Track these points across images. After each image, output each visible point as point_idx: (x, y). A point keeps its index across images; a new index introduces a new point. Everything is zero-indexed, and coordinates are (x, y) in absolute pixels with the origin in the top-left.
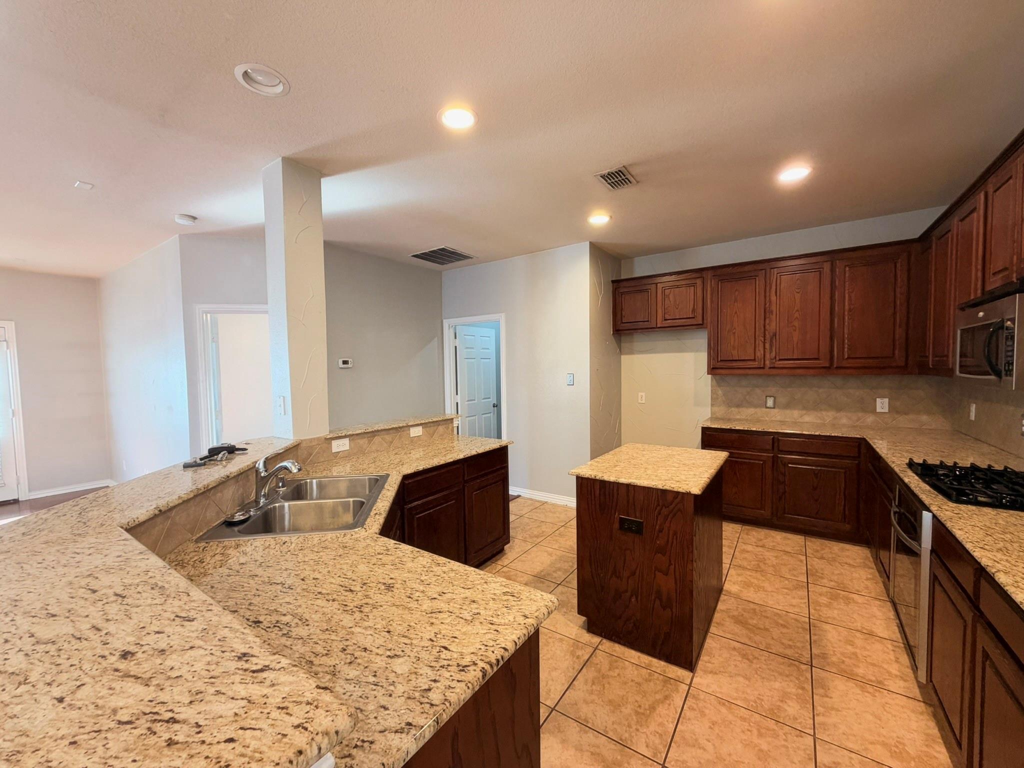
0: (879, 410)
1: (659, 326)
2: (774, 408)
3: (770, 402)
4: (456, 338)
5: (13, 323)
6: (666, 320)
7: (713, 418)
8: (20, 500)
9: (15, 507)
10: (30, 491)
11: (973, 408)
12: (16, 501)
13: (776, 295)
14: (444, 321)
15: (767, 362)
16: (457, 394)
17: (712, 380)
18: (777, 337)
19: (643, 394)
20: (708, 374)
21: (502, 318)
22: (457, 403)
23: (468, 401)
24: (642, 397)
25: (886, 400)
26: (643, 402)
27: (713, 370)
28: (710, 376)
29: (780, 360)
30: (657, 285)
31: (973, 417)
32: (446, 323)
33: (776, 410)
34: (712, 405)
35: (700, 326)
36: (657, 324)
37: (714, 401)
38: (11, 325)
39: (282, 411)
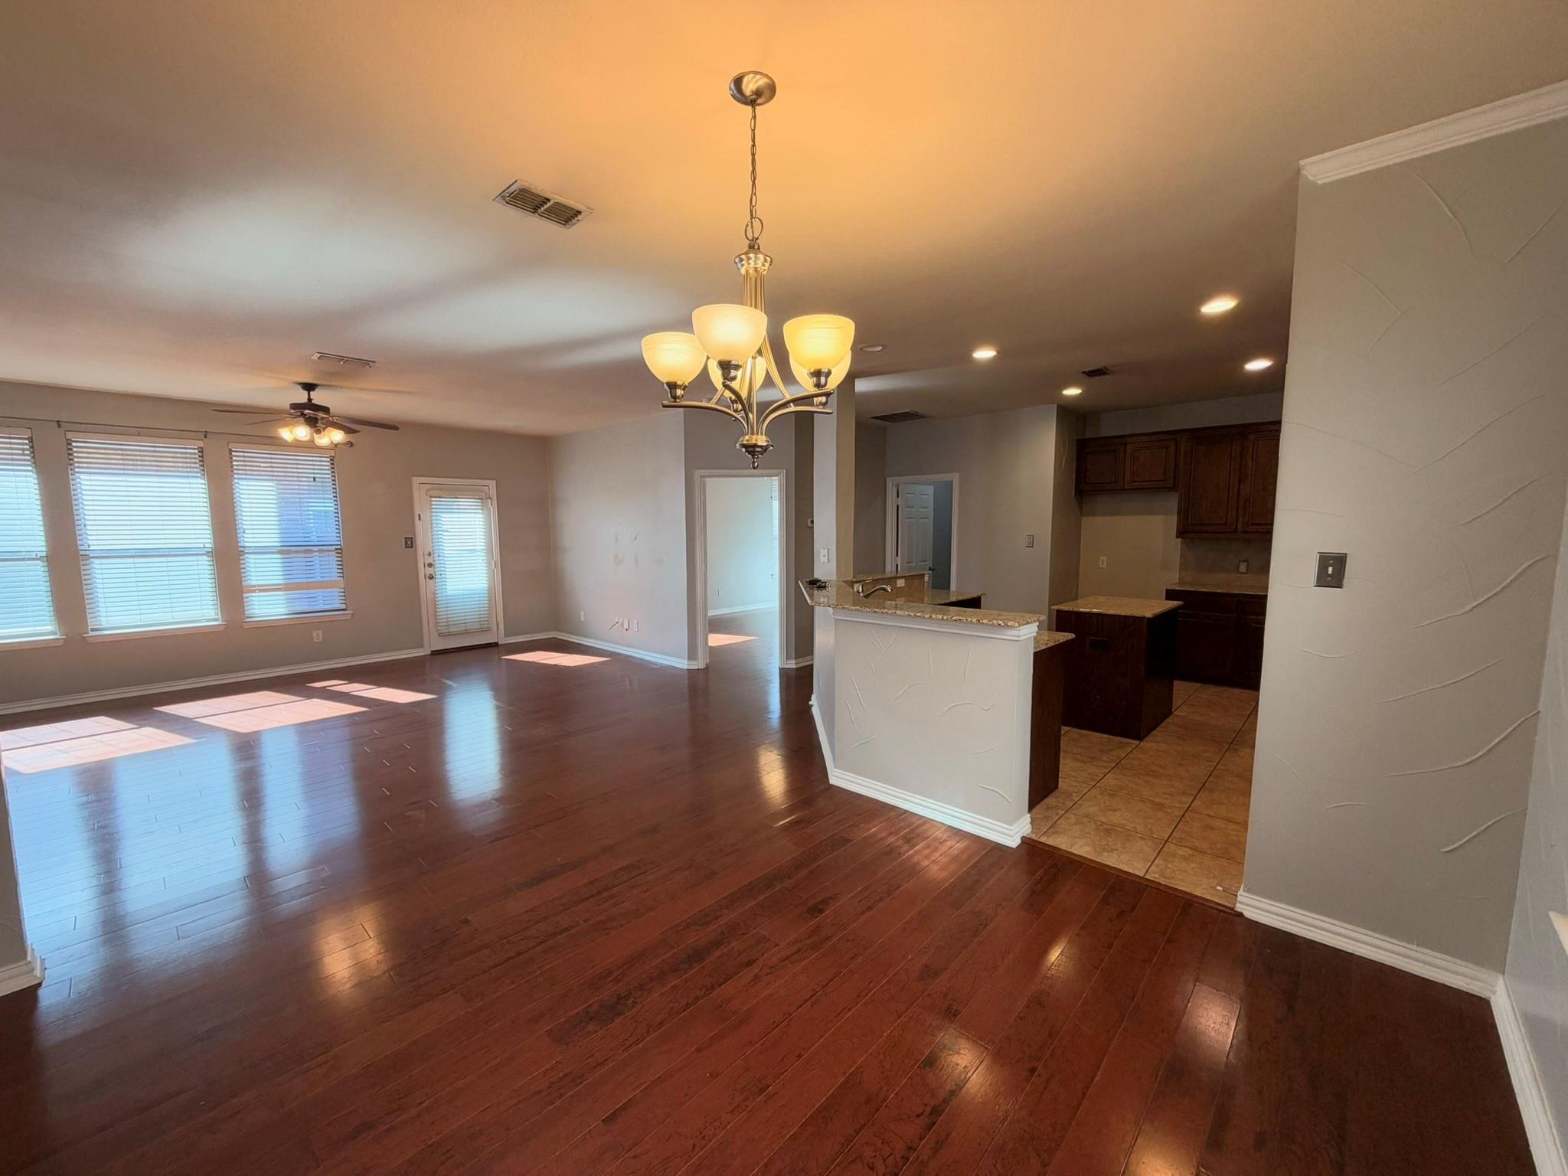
1: (1126, 488)
2: (1246, 573)
3: (1243, 568)
4: (898, 496)
5: (495, 482)
6: (1133, 482)
7: (1182, 582)
8: (500, 643)
9: (495, 649)
10: (506, 636)
12: (496, 644)
13: (1252, 459)
14: (888, 480)
15: (1239, 527)
16: (897, 555)
17: (1182, 543)
18: (1251, 501)
19: (1105, 558)
20: (1177, 537)
21: (955, 478)
22: (897, 565)
23: (908, 563)
24: (1103, 562)
26: (1105, 566)
27: (1182, 533)
28: (1179, 540)
29: (1253, 524)
30: (1126, 447)
32: (889, 481)
33: (1249, 575)
34: (1181, 570)
35: (1173, 488)
36: (1124, 486)
37: (1184, 566)
38: (492, 484)
39: (826, 560)
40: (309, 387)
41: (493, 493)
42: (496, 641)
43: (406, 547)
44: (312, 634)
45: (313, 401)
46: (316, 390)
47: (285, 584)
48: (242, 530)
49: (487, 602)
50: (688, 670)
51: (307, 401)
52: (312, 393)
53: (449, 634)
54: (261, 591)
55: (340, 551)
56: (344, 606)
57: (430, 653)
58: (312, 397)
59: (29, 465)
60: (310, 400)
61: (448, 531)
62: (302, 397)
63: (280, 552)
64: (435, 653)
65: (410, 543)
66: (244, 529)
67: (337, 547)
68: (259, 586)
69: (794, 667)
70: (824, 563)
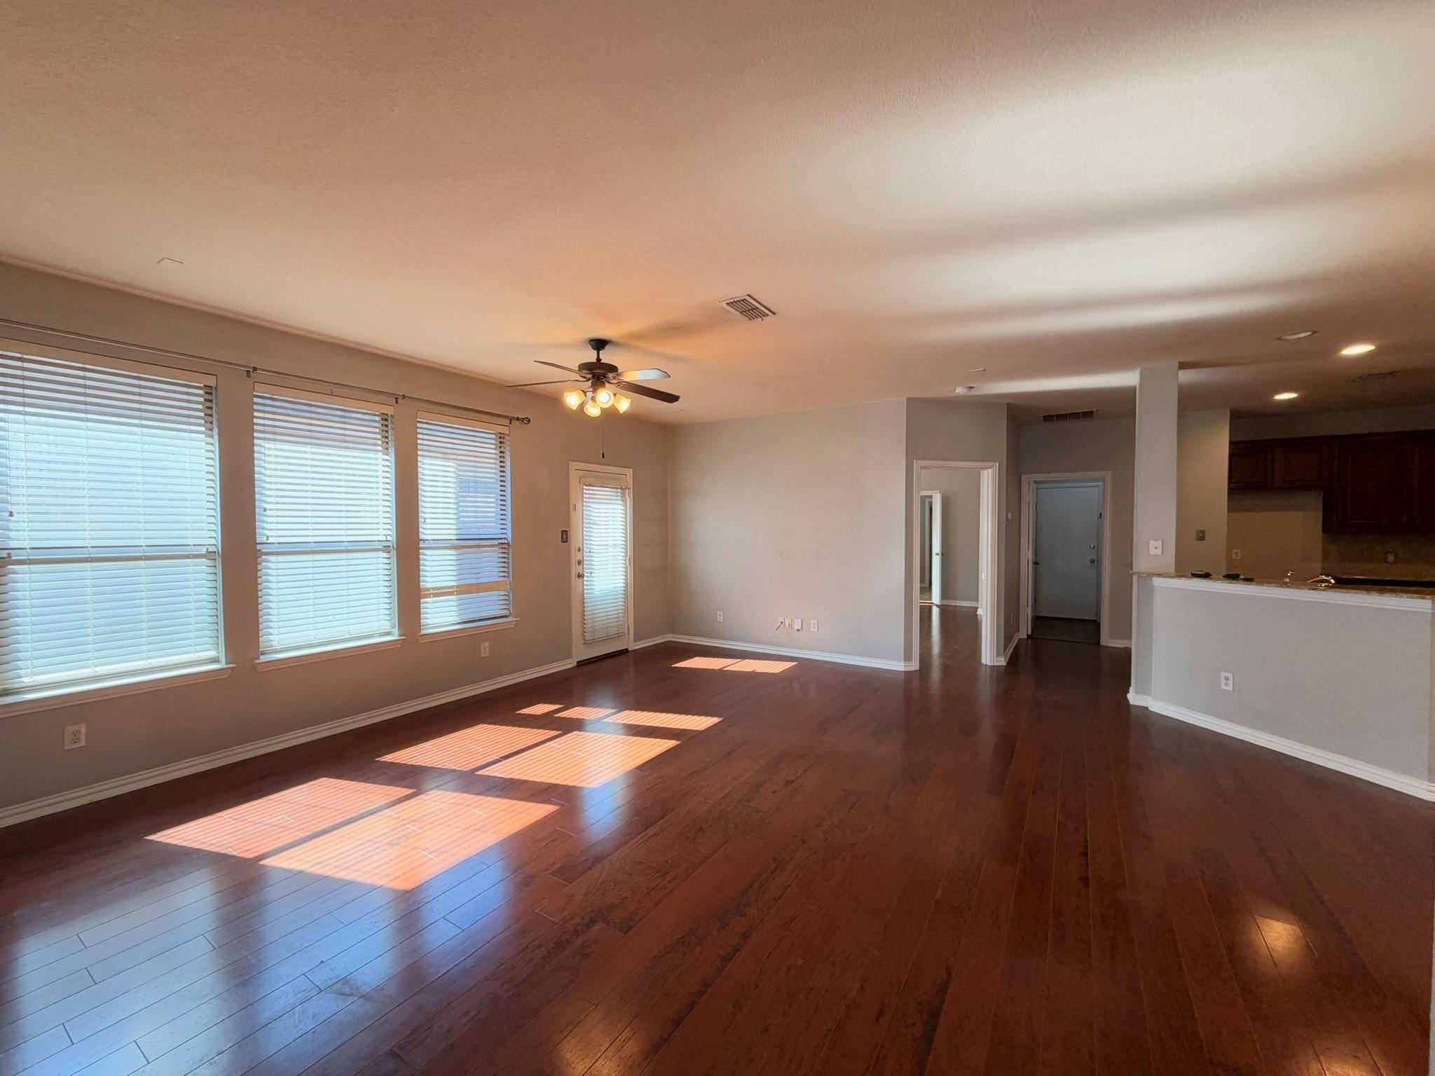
3: (1391, 558)
5: (632, 470)
8: (630, 649)
9: (626, 656)
10: (635, 640)
12: (627, 651)
32: (1025, 478)
37: (1325, 557)
38: (629, 472)
39: (1159, 552)
40: (599, 344)
41: (630, 481)
42: (626, 647)
43: (562, 542)
44: (480, 646)
45: (602, 362)
46: (606, 347)
47: (458, 587)
48: (423, 520)
49: (623, 604)
50: (905, 672)
51: (595, 361)
52: (601, 352)
53: (595, 642)
54: (436, 595)
55: (506, 546)
56: (506, 612)
57: (576, 664)
58: (601, 357)
59: (200, 425)
60: (599, 359)
61: (597, 524)
62: (591, 356)
63: (456, 547)
64: (581, 664)
65: (565, 536)
66: (425, 519)
67: (503, 541)
68: (434, 589)
69: (1004, 664)
70: (1156, 555)
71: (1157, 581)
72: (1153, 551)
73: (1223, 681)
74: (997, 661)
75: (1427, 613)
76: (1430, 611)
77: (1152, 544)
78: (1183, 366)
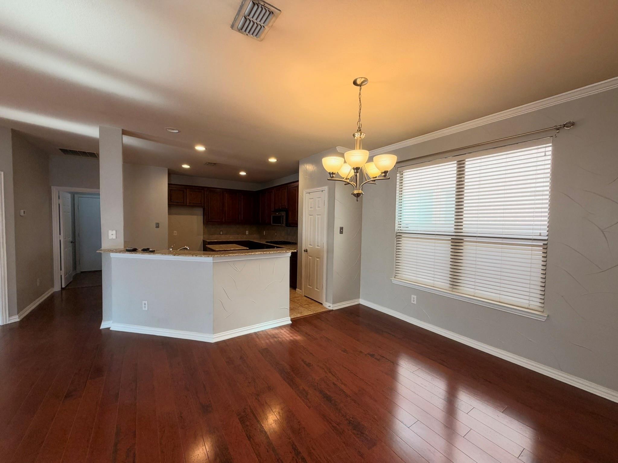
0: (246, 234)
3: (221, 233)
4: (59, 198)
6: (189, 203)
11: (264, 232)
14: (52, 187)
16: (60, 234)
17: (203, 226)
19: (177, 231)
22: (60, 240)
24: (175, 233)
25: (248, 231)
26: (176, 235)
30: (186, 190)
31: (264, 234)
32: (54, 189)
33: (223, 235)
34: (203, 235)
35: (201, 206)
36: (186, 204)
37: (204, 233)
39: (114, 237)
69: (18, 320)
70: (112, 239)
71: (113, 255)
72: (111, 237)
73: (143, 305)
74: (9, 320)
75: (211, 262)
76: (212, 261)
77: (110, 232)
78: (124, 133)
